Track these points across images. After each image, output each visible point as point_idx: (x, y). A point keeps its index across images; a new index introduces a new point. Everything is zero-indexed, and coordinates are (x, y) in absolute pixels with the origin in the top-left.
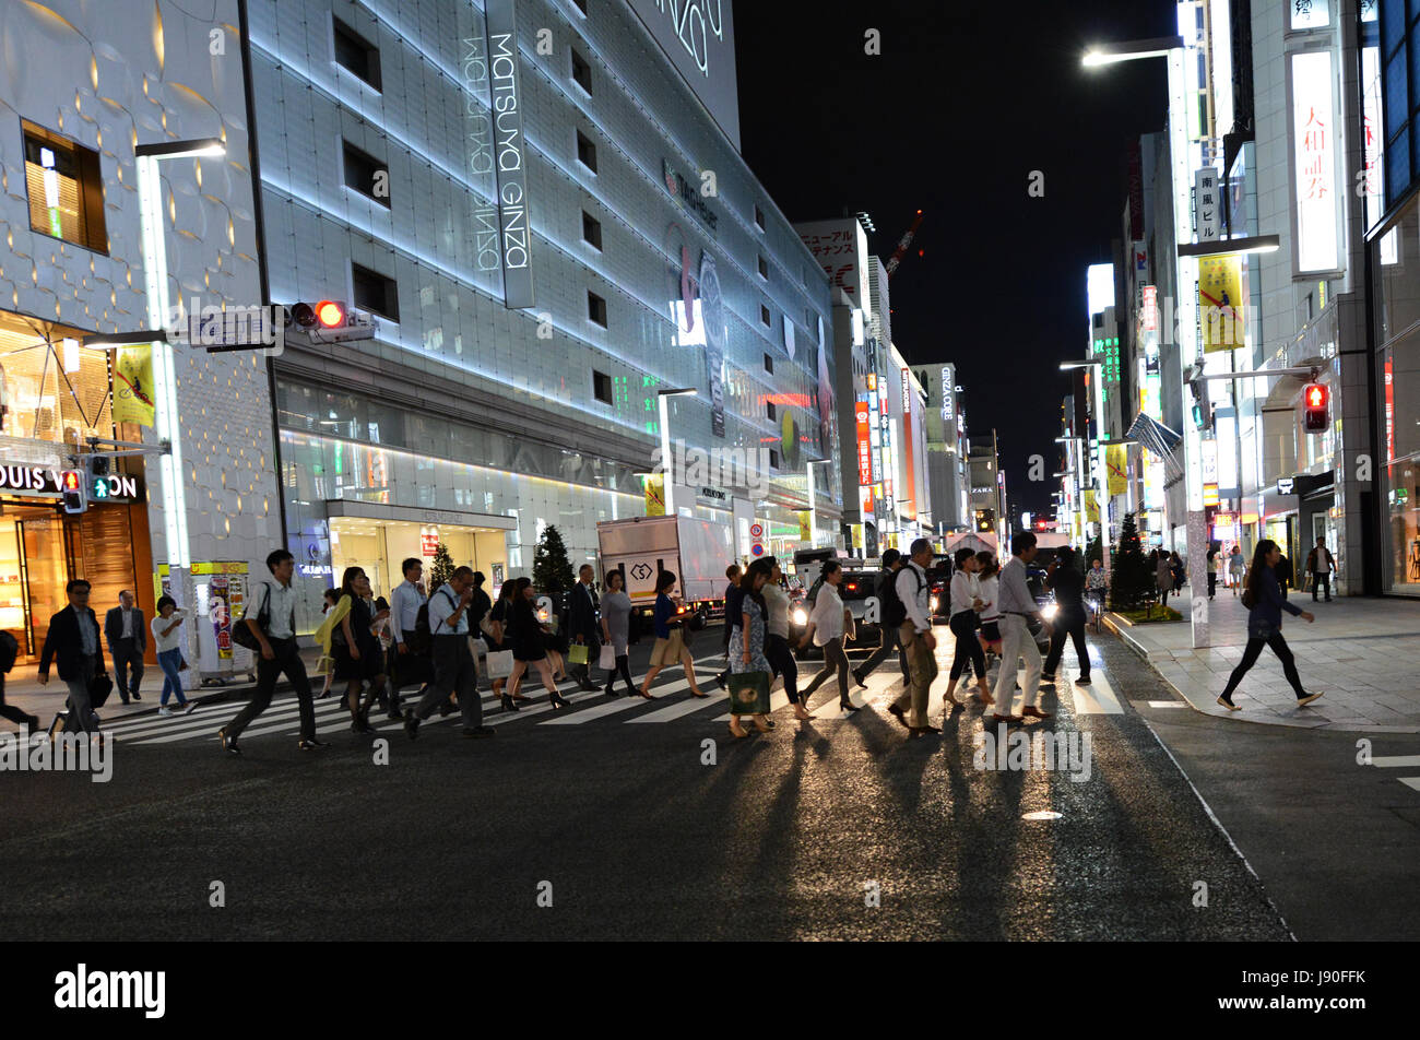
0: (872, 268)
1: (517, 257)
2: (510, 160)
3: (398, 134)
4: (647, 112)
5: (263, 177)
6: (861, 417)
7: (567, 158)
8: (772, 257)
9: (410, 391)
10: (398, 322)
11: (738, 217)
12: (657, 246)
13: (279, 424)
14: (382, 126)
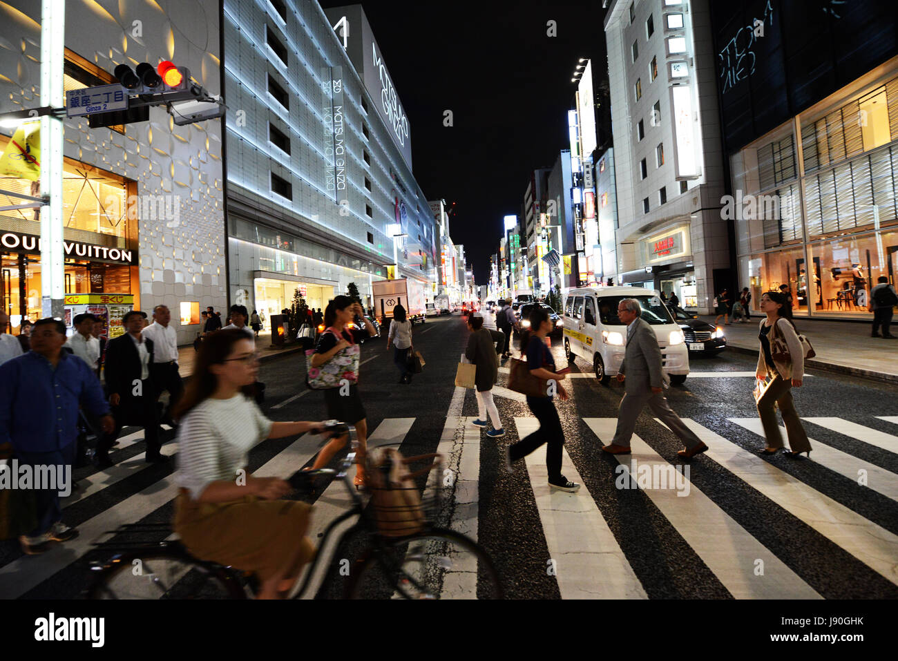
0: (445, 215)
1: (341, 186)
2: (340, 151)
3: (295, 130)
4: (385, 152)
5: (227, 125)
6: (443, 257)
7: (360, 158)
8: (420, 206)
9: (296, 229)
10: (291, 200)
11: (411, 192)
12: (388, 195)
13: (229, 234)
14: (288, 124)
